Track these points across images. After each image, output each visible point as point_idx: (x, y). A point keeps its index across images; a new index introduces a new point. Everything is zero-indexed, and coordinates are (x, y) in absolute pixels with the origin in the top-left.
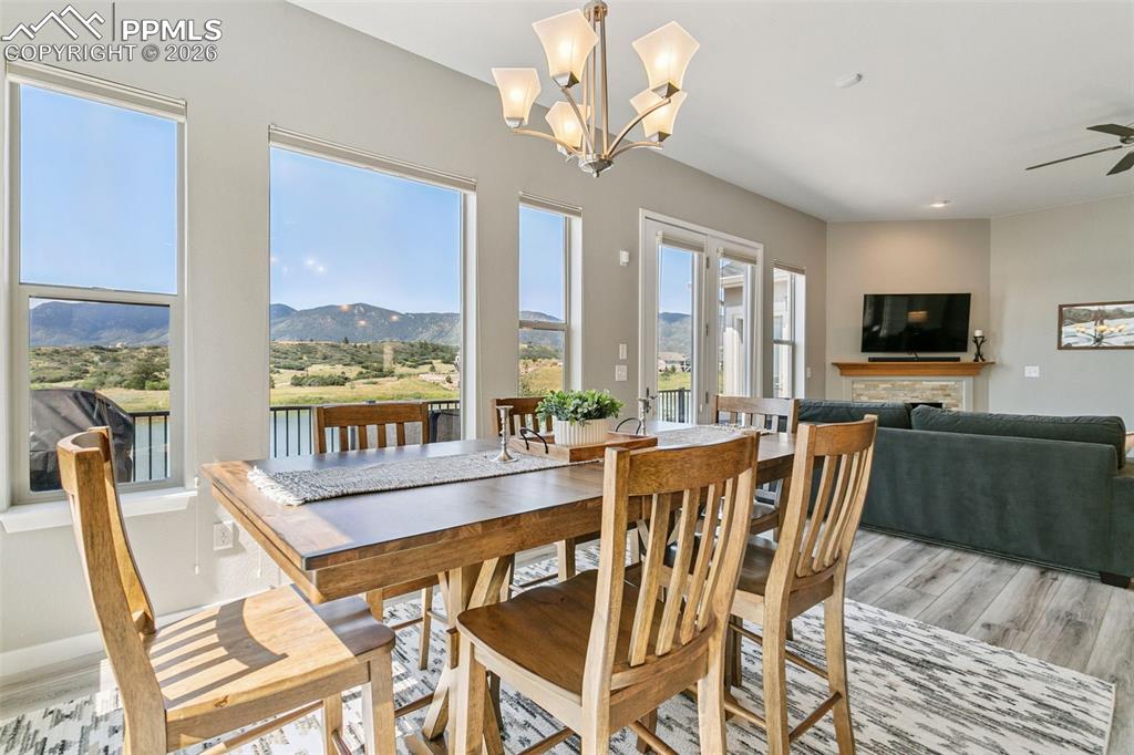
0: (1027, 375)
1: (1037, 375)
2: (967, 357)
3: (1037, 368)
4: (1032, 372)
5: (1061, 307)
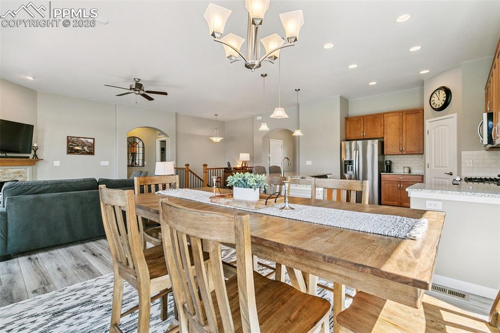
0: (55, 165)
1: (59, 165)
2: (31, 156)
3: (59, 162)
4: (57, 163)
5: (68, 137)
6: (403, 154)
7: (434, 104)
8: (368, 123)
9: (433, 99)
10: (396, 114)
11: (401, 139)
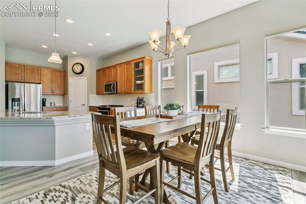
6: (53, 95)
7: (75, 70)
8: (28, 71)
9: (74, 67)
10: (49, 69)
11: (52, 86)
